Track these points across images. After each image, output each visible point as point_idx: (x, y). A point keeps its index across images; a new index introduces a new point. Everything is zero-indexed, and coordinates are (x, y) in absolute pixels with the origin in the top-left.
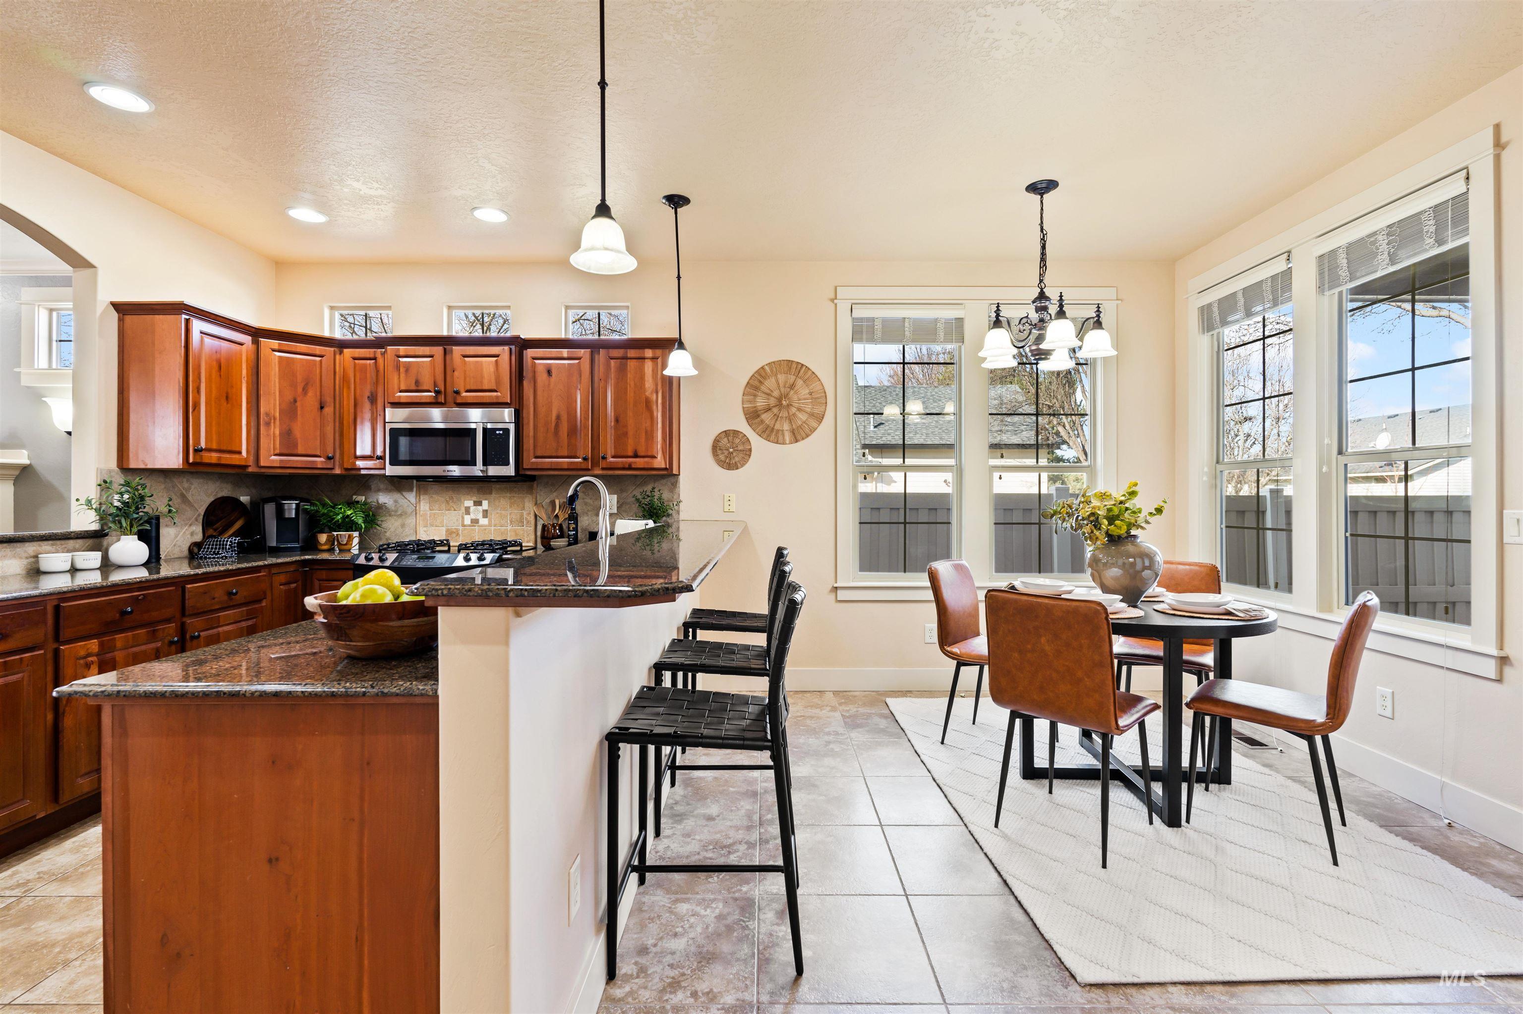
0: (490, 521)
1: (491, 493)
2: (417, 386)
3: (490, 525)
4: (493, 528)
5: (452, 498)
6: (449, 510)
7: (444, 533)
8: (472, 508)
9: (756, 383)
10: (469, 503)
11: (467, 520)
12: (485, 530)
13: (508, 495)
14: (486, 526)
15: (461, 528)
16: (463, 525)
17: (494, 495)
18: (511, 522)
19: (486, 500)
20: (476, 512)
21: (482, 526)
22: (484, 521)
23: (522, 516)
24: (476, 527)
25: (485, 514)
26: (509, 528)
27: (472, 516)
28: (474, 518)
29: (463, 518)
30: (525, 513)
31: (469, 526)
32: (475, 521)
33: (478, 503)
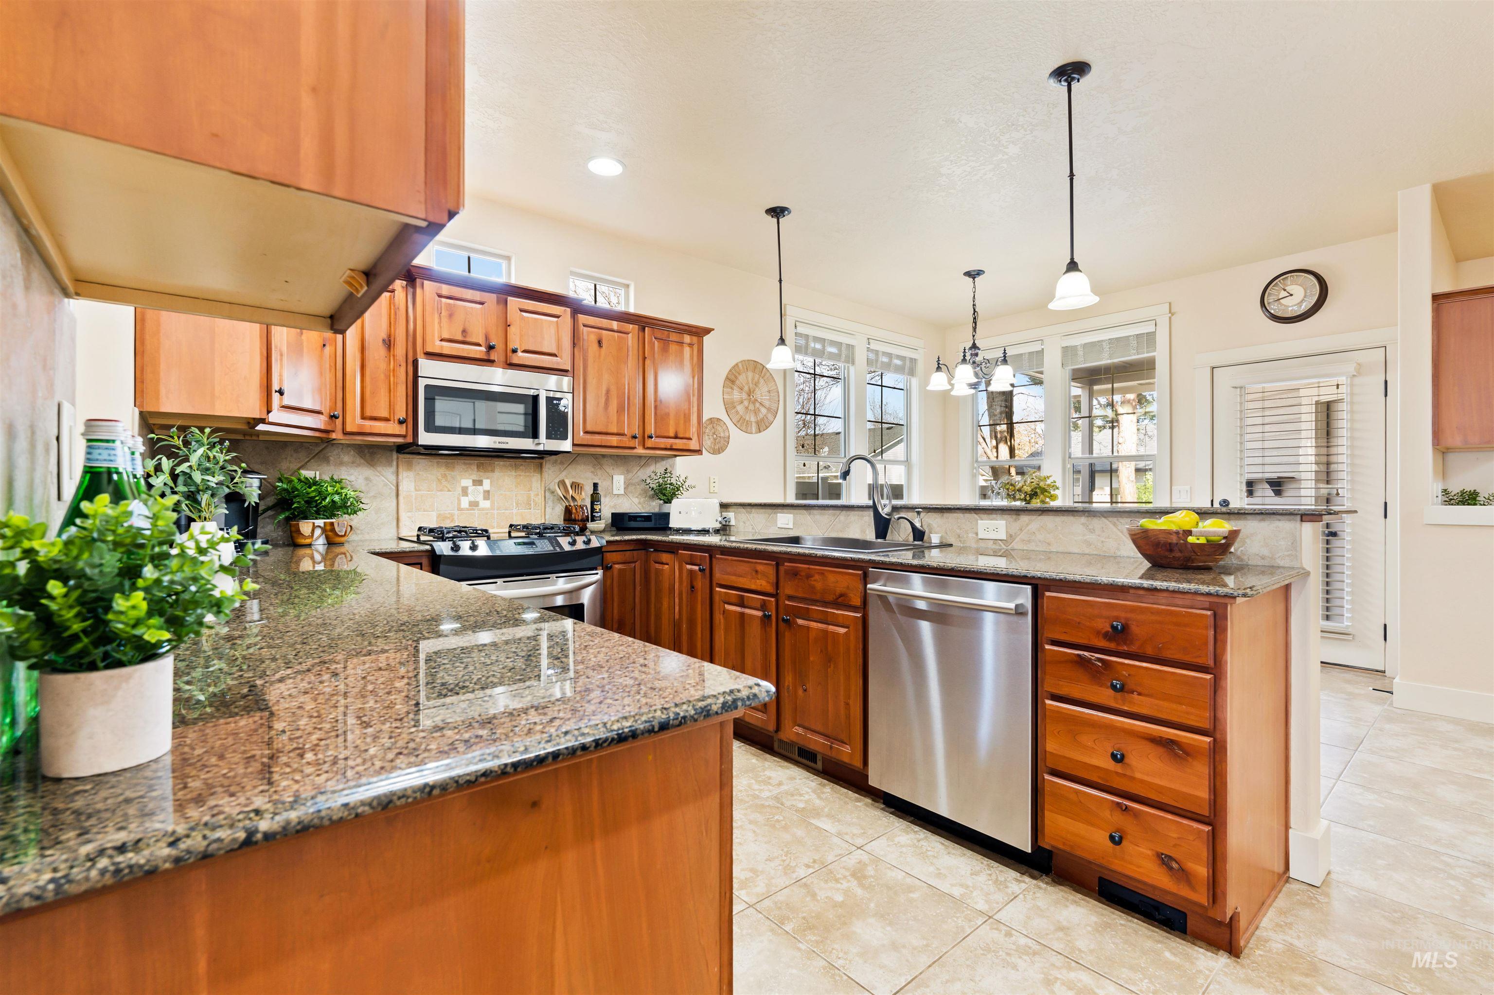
0: (492, 504)
1: (493, 471)
2: (465, 337)
3: (492, 508)
4: (496, 512)
5: (445, 476)
6: (441, 491)
7: (435, 518)
8: (471, 489)
9: (733, 377)
10: (467, 482)
11: (465, 502)
12: (487, 514)
13: (514, 473)
14: (488, 509)
15: (456, 512)
16: (460, 509)
17: (497, 474)
18: (517, 504)
19: (487, 478)
20: (476, 493)
21: (483, 509)
22: (485, 504)
23: (529, 497)
24: (476, 512)
25: (487, 495)
26: (515, 511)
27: (471, 498)
28: (473, 499)
29: (459, 500)
30: (532, 494)
31: (468, 510)
32: (474, 504)
33: (478, 483)
